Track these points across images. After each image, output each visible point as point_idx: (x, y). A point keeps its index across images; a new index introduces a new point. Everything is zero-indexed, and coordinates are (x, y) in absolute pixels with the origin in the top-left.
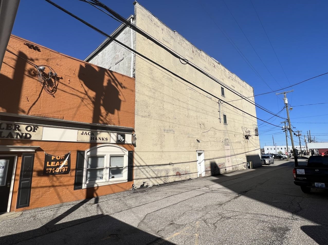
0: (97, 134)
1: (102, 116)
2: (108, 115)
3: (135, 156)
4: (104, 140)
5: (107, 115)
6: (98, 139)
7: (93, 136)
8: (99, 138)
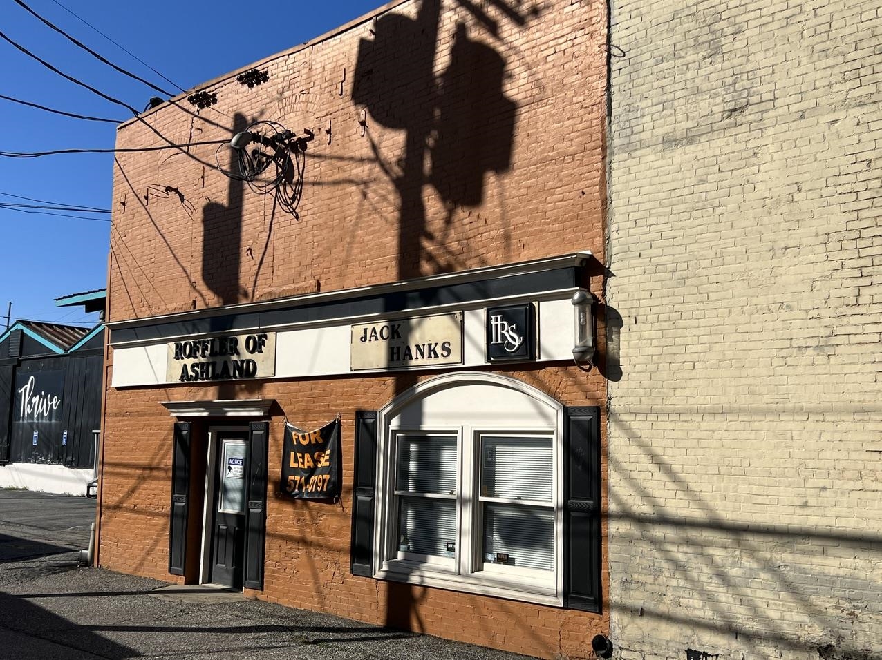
0: (410, 330)
1: (430, 237)
2: (455, 219)
3: (616, 441)
4: (436, 356)
5: (448, 221)
6: (413, 350)
7: (396, 343)
8: (418, 347)
